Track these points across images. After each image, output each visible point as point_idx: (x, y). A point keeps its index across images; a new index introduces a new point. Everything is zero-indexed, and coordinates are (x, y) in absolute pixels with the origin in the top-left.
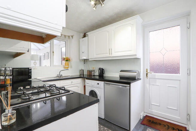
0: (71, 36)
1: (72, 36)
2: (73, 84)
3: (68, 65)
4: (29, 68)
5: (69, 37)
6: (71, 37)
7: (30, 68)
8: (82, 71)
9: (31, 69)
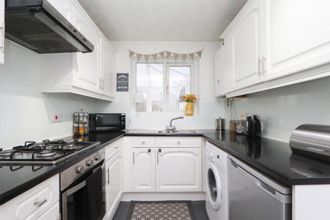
0: (197, 53)
1: (199, 53)
2: (181, 146)
3: (192, 109)
4: (120, 114)
5: (192, 55)
6: (196, 55)
7: (122, 115)
8: (220, 121)
9: (124, 116)
